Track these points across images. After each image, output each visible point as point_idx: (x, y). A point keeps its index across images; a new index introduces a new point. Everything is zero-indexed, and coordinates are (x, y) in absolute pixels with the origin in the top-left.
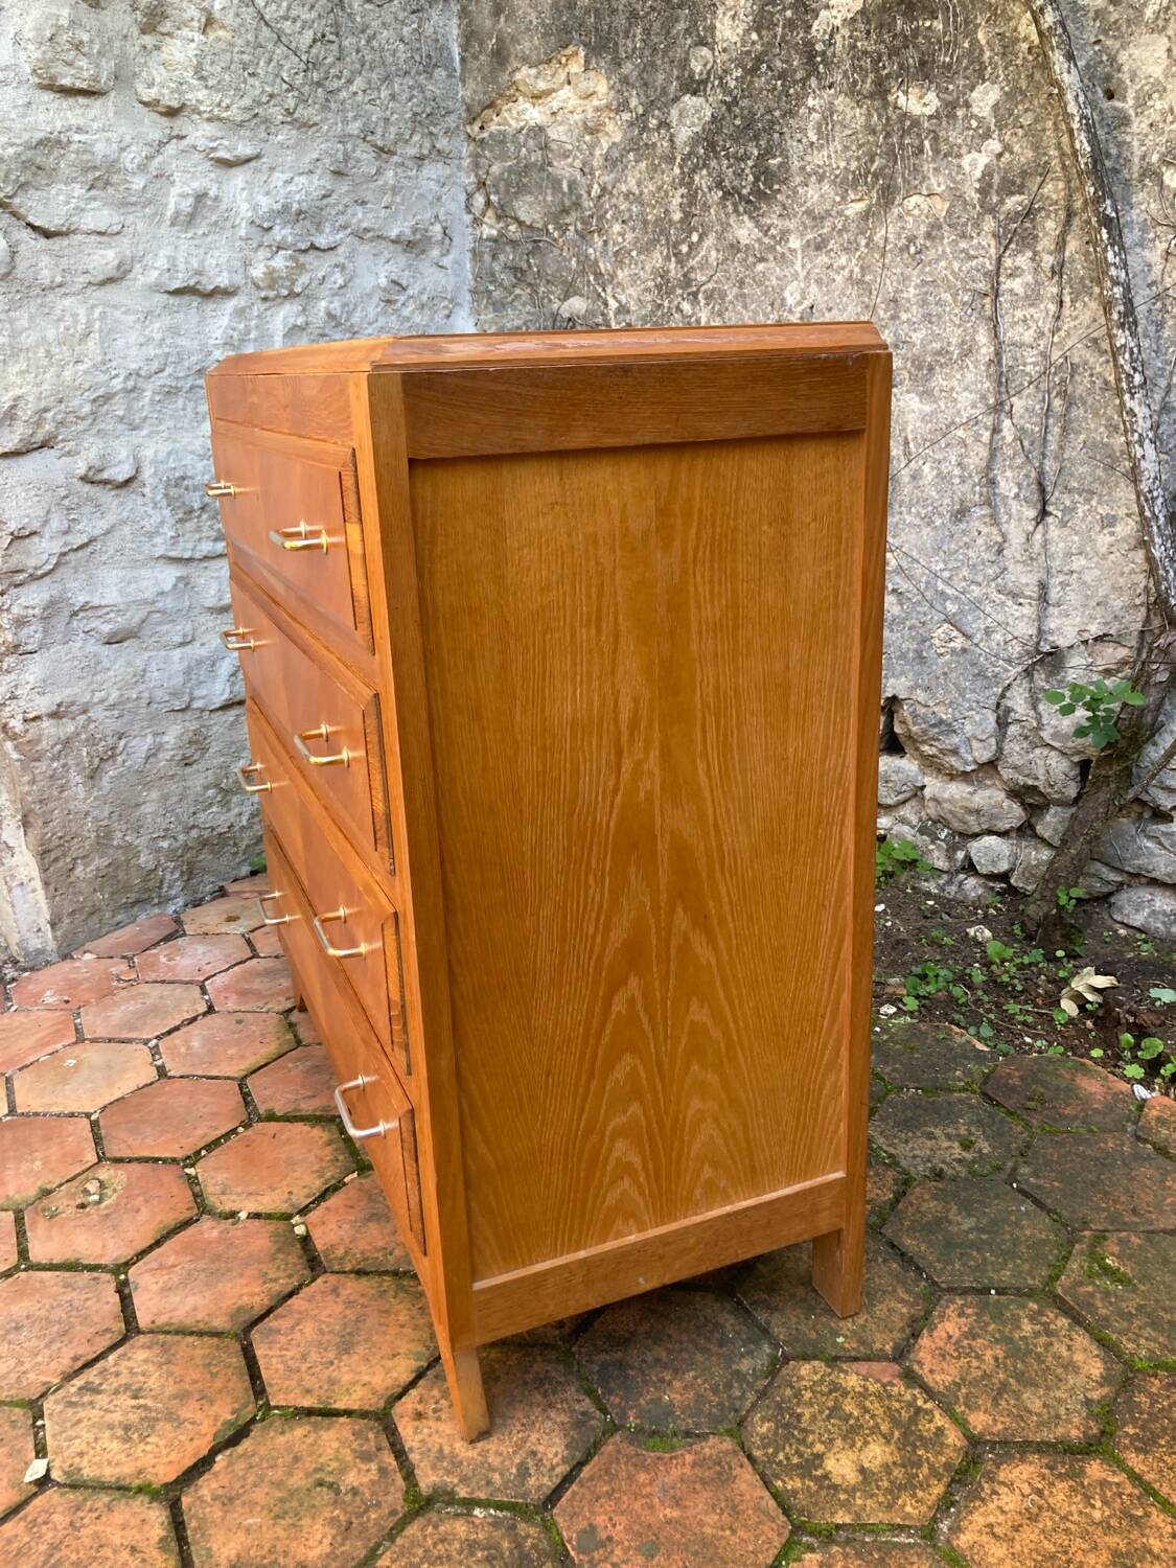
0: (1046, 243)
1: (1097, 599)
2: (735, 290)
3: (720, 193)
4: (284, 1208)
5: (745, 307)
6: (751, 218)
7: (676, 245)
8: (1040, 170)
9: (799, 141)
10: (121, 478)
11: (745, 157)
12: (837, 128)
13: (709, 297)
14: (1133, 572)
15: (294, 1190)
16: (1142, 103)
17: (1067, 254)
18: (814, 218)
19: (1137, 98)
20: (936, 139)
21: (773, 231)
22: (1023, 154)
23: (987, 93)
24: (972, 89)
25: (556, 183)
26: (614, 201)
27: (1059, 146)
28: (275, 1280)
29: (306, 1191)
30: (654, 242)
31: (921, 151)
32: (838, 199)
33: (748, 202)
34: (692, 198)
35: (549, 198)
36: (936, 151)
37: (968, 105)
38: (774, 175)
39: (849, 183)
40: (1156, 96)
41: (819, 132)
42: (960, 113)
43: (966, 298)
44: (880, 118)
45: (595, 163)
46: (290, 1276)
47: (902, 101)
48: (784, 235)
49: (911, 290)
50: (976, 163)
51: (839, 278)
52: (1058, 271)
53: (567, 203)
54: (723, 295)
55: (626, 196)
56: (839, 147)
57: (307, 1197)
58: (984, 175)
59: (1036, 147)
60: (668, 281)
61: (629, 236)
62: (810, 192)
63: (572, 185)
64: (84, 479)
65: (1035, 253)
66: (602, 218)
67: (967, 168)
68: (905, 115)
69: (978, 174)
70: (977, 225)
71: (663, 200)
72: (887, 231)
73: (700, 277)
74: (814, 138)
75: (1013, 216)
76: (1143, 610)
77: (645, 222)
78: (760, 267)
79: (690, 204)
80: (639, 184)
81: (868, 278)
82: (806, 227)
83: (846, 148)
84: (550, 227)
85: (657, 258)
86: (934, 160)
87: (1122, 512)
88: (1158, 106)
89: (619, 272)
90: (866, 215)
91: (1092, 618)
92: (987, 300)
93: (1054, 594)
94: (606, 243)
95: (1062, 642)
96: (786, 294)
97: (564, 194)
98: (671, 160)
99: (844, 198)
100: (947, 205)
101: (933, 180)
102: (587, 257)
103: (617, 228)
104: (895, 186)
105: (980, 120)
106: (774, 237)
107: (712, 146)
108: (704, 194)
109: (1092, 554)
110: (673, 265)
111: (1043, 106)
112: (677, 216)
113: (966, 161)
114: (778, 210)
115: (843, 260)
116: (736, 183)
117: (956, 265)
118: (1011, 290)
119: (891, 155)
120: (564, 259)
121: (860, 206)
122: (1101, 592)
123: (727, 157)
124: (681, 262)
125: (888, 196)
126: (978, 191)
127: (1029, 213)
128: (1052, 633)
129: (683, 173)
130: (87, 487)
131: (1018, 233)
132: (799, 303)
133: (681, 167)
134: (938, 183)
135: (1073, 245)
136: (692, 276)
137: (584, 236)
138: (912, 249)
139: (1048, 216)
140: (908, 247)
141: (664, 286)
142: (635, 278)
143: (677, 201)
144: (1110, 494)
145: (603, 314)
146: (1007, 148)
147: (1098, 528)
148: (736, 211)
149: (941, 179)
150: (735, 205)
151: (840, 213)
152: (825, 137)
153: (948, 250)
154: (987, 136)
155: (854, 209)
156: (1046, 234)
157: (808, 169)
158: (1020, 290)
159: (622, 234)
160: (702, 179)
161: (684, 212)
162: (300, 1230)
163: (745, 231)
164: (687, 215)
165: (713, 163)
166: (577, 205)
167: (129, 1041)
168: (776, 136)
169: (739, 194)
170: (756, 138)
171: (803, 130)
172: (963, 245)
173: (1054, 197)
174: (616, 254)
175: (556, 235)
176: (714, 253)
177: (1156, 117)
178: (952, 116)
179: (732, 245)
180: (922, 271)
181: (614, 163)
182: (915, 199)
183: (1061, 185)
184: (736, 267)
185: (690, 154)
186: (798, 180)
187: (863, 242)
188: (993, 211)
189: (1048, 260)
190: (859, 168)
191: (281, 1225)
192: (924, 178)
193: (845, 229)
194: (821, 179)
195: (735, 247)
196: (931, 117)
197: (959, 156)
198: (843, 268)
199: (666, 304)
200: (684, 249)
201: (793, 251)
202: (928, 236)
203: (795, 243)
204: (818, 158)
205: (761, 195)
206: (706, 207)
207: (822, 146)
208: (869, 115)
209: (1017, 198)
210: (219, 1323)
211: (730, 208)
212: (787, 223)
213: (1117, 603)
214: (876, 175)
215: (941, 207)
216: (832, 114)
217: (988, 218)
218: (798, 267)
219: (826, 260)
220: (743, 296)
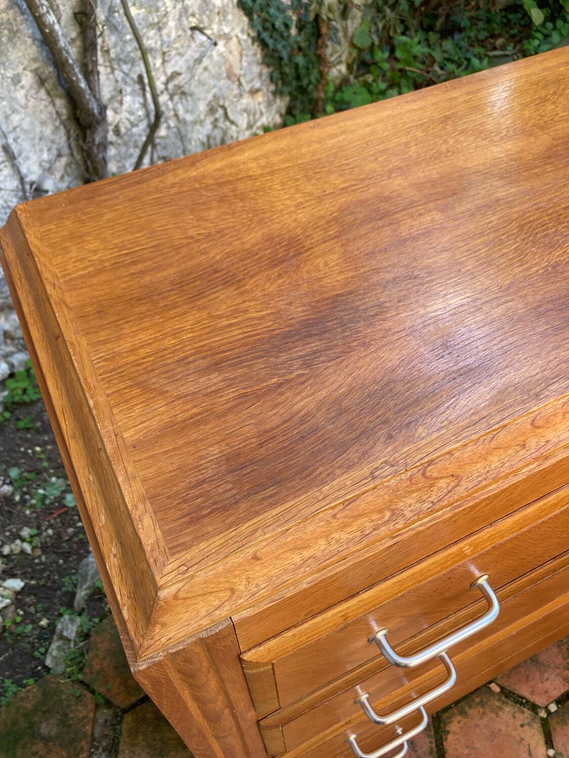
1: (38, 137)
4: (537, 725)
14: (46, 106)
15: (518, 724)
29: (517, 715)
57: (523, 713)
76: (62, 127)
87: (21, 68)
91: (41, 150)
93: (15, 148)
95: (33, 177)
109: (20, 109)
122: (38, 130)
128: (26, 176)
144: (8, 60)
147: (12, 88)
162: (553, 708)
191: (552, 722)
213: (48, 131)
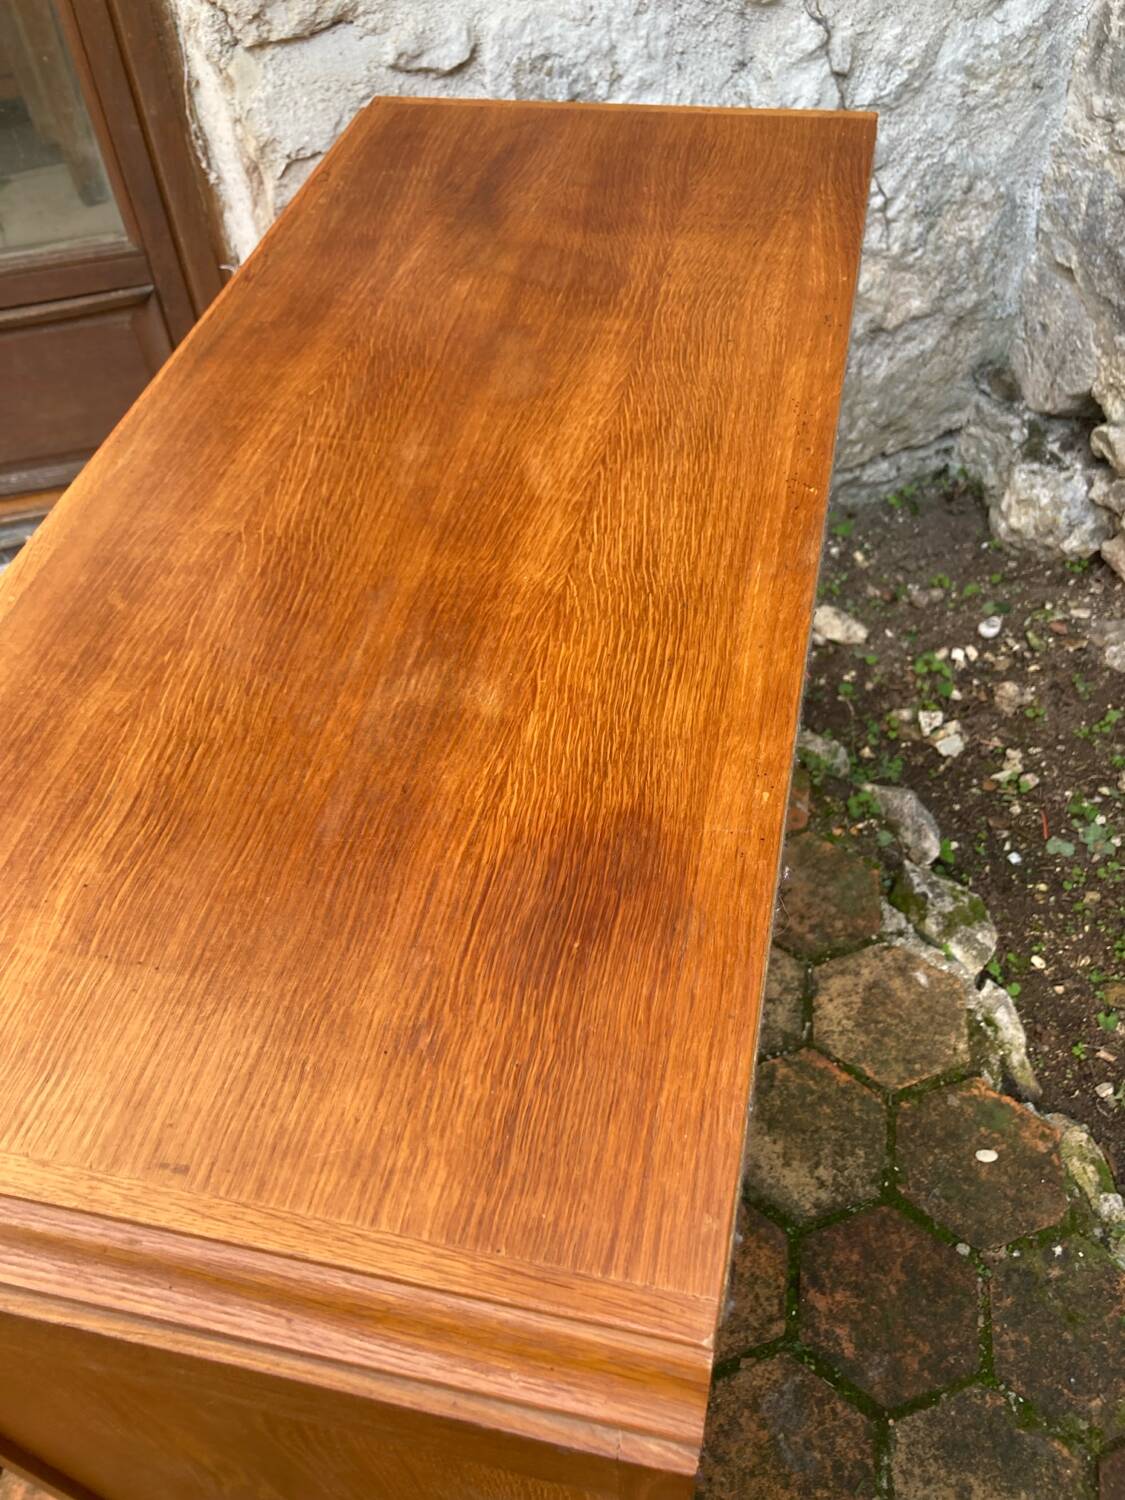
10: (447, 66)
64: (394, 67)
130: (401, 78)
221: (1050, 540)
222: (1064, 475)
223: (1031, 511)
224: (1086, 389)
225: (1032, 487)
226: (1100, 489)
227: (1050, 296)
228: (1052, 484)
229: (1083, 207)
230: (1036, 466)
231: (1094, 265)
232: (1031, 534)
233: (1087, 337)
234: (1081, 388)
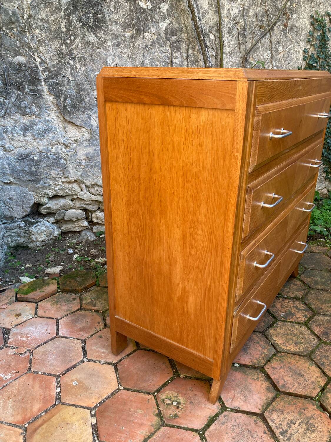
0: (183, 50)
2: (90, 58)
3: (81, 24)
5: (94, 63)
6: (94, 33)
7: (64, 40)
8: (180, 30)
9: (108, 10)
11: (89, 13)
12: (121, 8)
13: (80, 59)
16: (203, 16)
17: (189, 53)
18: (115, 36)
19: (202, 14)
20: (151, 17)
21: (102, 39)
22: (176, 25)
23: (165, 6)
24: (160, 4)
25: (6, 12)
26: (35, 21)
27: (184, 23)
28: (258, 378)
30: (54, 39)
31: (148, 19)
32: (122, 31)
33: (92, 28)
34: (70, 24)
35: (4, 17)
36: (152, 20)
37: (160, 8)
38: (100, 20)
39: (125, 26)
40: (206, 14)
41: (115, 8)
42: (158, 10)
43: (163, 64)
44: (134, 7)
45: (24, 6)
46: (258, 374)
47: (140, 3)
48: (106, 41)
49: (147, 61)
50: (163, 25)
51: (125, 56)
52: (187, 58)
53: (13, 20)
54: (85, 59)
55: (42, 20)
56: (122, 14)
58: (165, 29)
59: (179, 24)
60: (63, 53)
61: (44, 35)
62: (113, 28)
63: (14, 13)
65: (181, 53)
66: (30, 27)
67: (161, 27)
68: (141, 8)
69: (164, 29)
70: (165, 43)
71: (58, 24)
72: (139, 42)
73: (76, 52)
74: (113, 10)
75: (175, 42)
77: (51, 31)
78: (98, 50)
79: (69, 26)
80: (47, 16)
81: (134, 56)
82: (113, 39)
83: (124, 15)
84: (4, 28)
85: (57, 44)
86: (152, 23)
88: (207, 17)
89: (40, 48)
90: (132, 37)
92: (169, 65)
94: (33, 37)
96: (108, 60)
97: (11, 16)
98: (60, 9)
99: (124, 31)
100: (156, 37)
101: (152, 29)
102: (25, 41)
103: (38, 31)
104: (141, 29)
105: (163, 13)
106: (102, 41)
107: (76, 7)
108: (74, 23)
110: (64, 47)
111: (180, 12)
112: (64, 30)
113: (160, 24)
114: (103, 32)
115: (126, 50)
116: (87, 21)
117: (160, 55)
118: (176, 62)
119: (138, 19)
120: (12, 41)
121: (129, 34)
123: (82, 11)
124: (67, 46)
125: (139, 32)
126: (164, 34)
127: (178, 42)
129: (65, 15)
131: (176, 46)
132: (112, 63)
133: (64, 12)
134: (153, 30)
135: (190, 51)
136: (73, 52)
137: (22, 32)
138: (147, 49)
139: (183, 43)
140: (146, 48)
141: (61, 54)
142: (48, 51)
143: (63, 24)
145: (34, 63)
146: (171, 22)
148: (88, 30)
149: (154, 29)
150: (87, 28)
151: (124, 36)
152: (117, 11)
153: (157, 50)
154: (165, 18)
155: (128, 34)
156: (183, 48)
157: (112, 20)
158: (178, 63)
159: (41, 34)
160: (73, 18)
161: (67, 29)
163: (92, 38)
164: (68, 30)
165: (77, 13)
166: (18, 21)
167: (74, 367)
168: (100, 7)
169: (89, 25)
170: (92, 6)
171: (109, 7)
172: (162, 49)
173: (184, 38)
174: (39, 41)
175: (7, 31)
176: (80, 44)
177: (207, 20)
178: (155, 11)
179: (87, 42)
180: (150, 55)
181: (35, 7)
182: (147, 34)
183: (186, 35)
184: (89, 50)
185: (67, 9)
186: (109, 23)
187: (132, 45)
188: (169, 40)
189: (185, 55)
190: (128, 22)
192: (149, 28)
193: (125, 41)
194: (116, 24)
195: (88, 43)
196: (149, 10)
197: (158, 23)
198: (126, 53)
199: (63, 61)
200: (68, 42)
201: (109, 46)
202: (152, 45)
203: (109, 44)
204: (115, 17)
205: (97, 26)
206: (76, 28)
207: (116, 13)
208: (130, 6)
209: (175, 37)
210: (271, 395)
211: (86, 29)
212: (106, 37)
214: (134, 25)
215: (155, 37)
216: (118, 3)
217: (168, 42)
218: (111, 51)
219: (120, 50)
220: (93, 60)
221: (51, 236)
222: (42, 223)
223: (43, 234)
224: (33, 202)
225: (39, 229)
226: (52, 220)
227: (8, 191)
228: (42, 225)
229: (7, 167)
230: (35, 225)
231: (20, 176)
232: (47, 238)
233: (27, 192)
234: (32, 203)
